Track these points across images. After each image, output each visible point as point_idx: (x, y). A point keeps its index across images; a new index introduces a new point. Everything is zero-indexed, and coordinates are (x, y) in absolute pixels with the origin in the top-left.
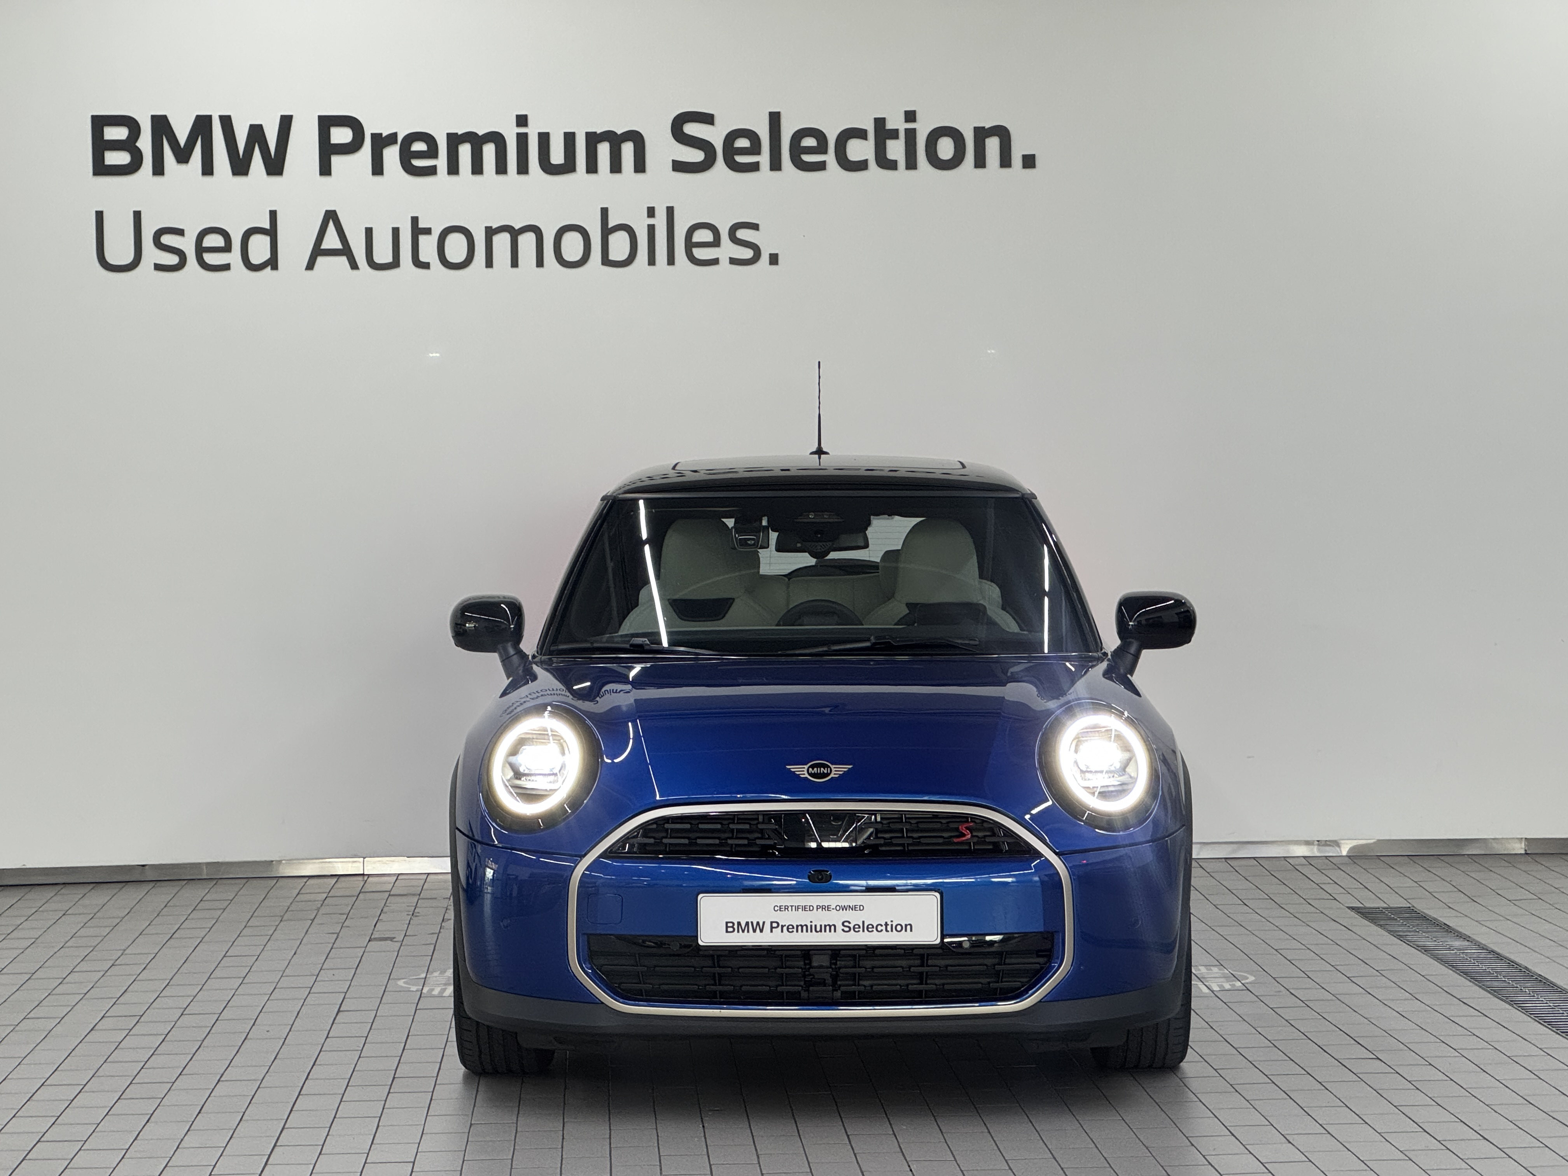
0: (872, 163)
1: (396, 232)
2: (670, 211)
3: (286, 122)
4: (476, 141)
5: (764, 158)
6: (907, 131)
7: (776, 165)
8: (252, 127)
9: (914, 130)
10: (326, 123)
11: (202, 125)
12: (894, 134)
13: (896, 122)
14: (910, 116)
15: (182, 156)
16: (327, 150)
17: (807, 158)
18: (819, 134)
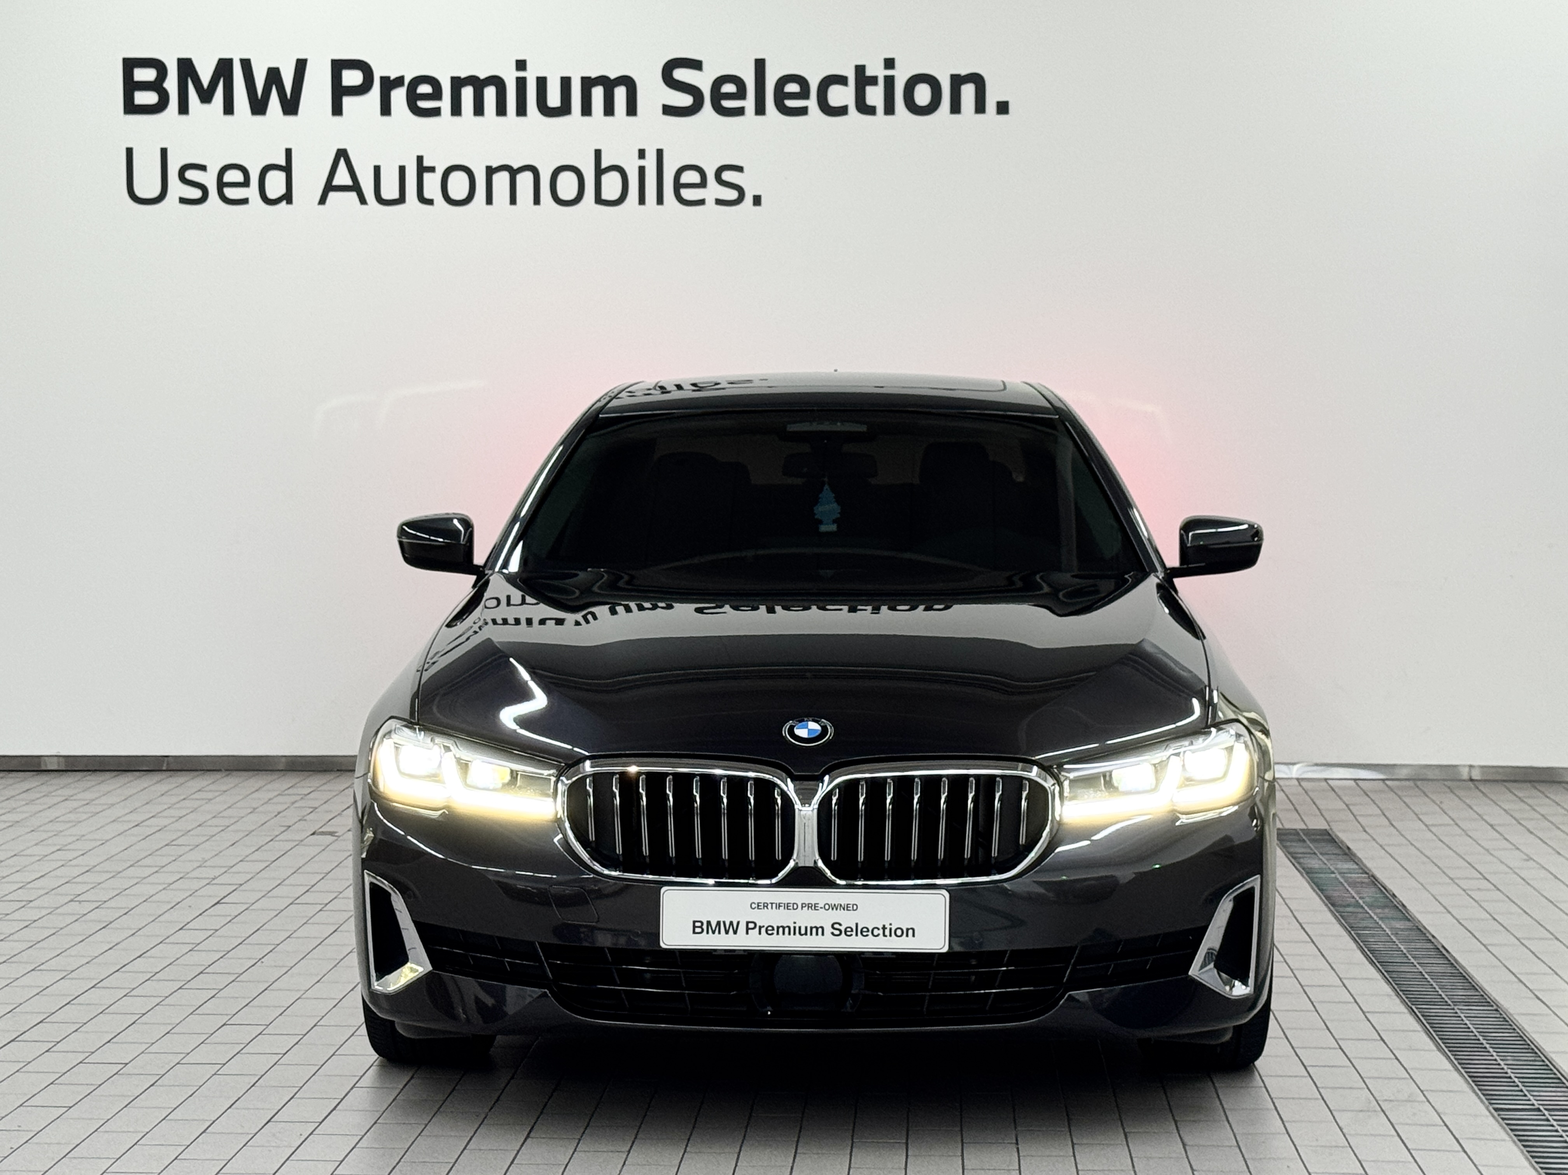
0: (852, 108)
1: (402, 169)
2: (660, 153)
3: (301, 66)
4: (478, 84)
5: (749, 103)
6: (886, 77)
7: (760, 110)
8: (270, 70)
9: (893, 76)
10: (338, 66)
11: (225, 66)
12: (873, 81)
13: (875, 69)
14: (889, 63)
15: (206, 96)
16: (339, 92)
17: (790, 103)
18: (801, 81)
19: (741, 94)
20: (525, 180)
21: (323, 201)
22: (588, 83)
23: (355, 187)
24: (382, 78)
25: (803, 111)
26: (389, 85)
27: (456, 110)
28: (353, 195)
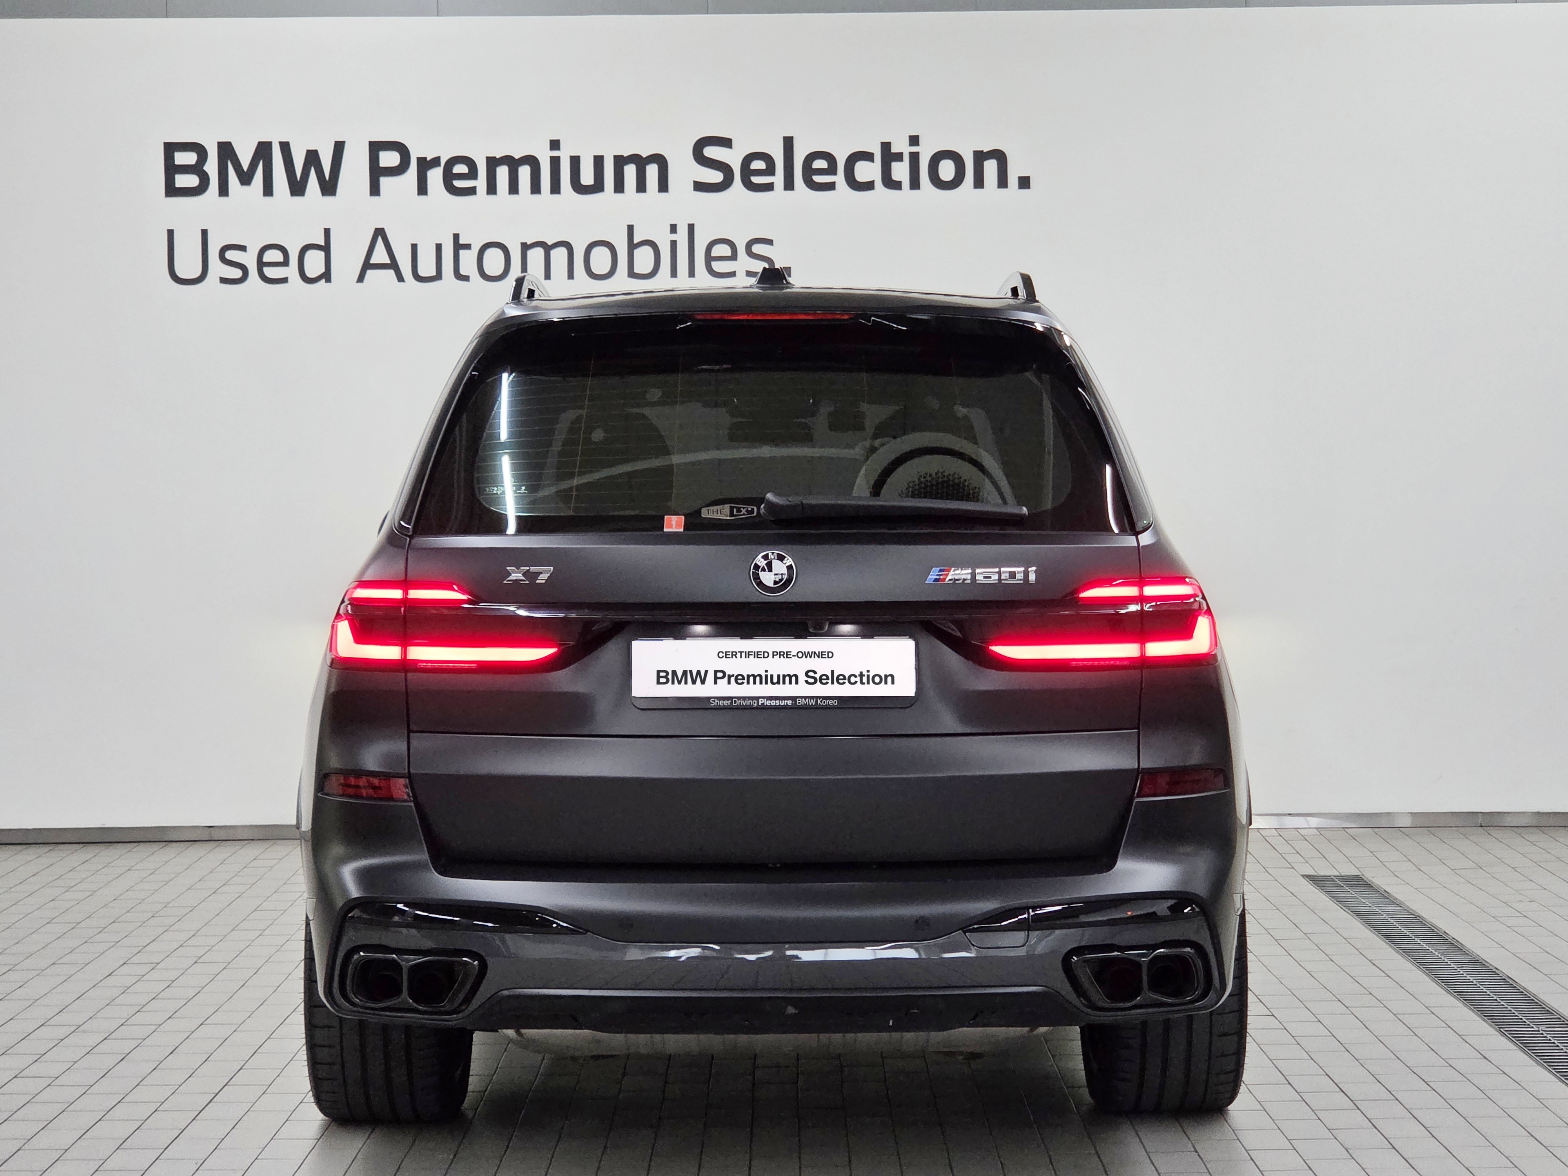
0: (879, 183)
1: (439, 247)
2: (691, 227)
3: (339, 147)
4: (513, 164)
5: (778, 179)
6: (911, 153)
7: (789, 185)
8: (308, 151)
9: (918, 153)
10: (376, 148)
11: (263, 151)
12: (899, 157)
13: (901, 146)
14: (914, 140)
15: (246, 178)
16: (377, 173)
17: (818, 179)
18: (829, 157)
19: (770, 170)
20: (559, 256)
21: (361, 279)
22: (620, 162)
23: (393, 265)
24: (418, 159)
25: (831, 186)
26: (425, 165)
27: (492, 189)
28: (391, 273)
